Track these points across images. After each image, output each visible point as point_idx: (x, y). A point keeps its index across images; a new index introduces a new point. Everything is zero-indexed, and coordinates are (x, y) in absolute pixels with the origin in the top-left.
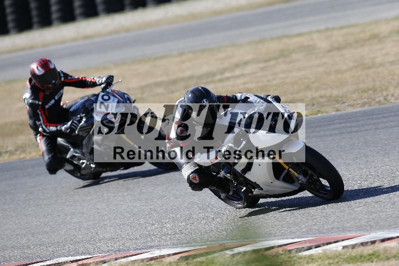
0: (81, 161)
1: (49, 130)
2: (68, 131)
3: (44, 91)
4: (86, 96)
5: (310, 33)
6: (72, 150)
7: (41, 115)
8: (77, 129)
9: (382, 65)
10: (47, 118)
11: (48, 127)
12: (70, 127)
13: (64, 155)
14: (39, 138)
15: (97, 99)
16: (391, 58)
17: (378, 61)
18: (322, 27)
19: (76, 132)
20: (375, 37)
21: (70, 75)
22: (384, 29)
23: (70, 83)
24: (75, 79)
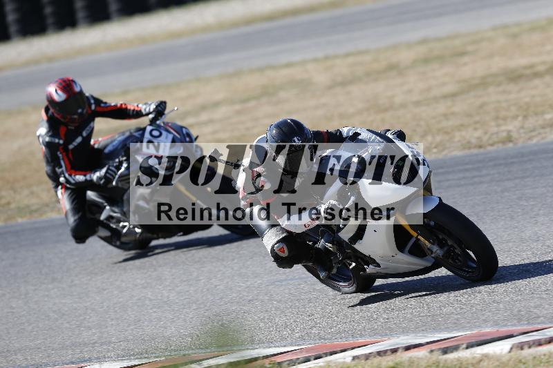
0: (121, 224)
1: (74, 180)
2: (102, 182)
3: (66, 125)
4: (127, 131)
5: (303, 63)
6: (108, 208)
7: (63, 159)
8: (114, 178)
9: (403, 106)
10: (71, 163)
11: (73, 176)
12: (105, 176)
13: (97, 216)
14: (60, 191)
15: (143, 135)
16: (415, 98)
17: (398, 100)
18: (320, 55)
19: (114, 183)
20: (392, 68)
21: (104, 100)
22: (405, 56)
23: (104, 112)
24: (111, 106)
